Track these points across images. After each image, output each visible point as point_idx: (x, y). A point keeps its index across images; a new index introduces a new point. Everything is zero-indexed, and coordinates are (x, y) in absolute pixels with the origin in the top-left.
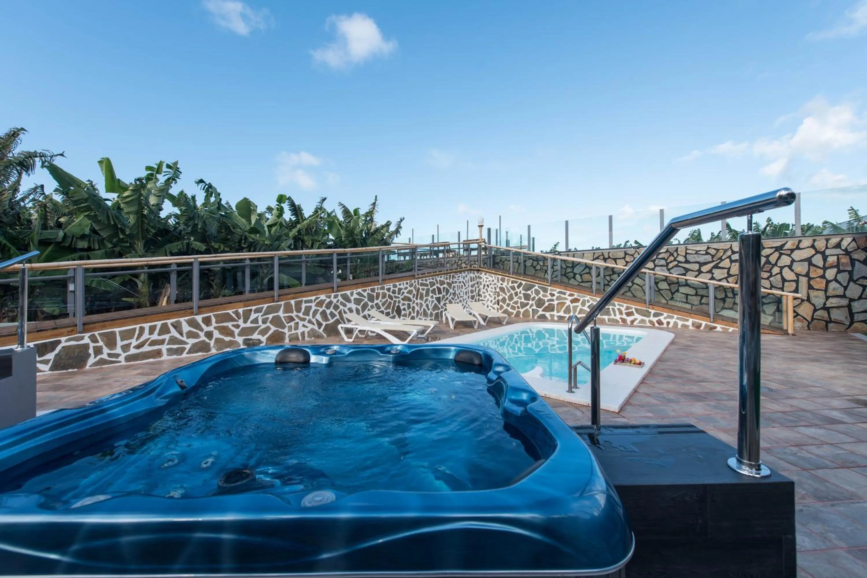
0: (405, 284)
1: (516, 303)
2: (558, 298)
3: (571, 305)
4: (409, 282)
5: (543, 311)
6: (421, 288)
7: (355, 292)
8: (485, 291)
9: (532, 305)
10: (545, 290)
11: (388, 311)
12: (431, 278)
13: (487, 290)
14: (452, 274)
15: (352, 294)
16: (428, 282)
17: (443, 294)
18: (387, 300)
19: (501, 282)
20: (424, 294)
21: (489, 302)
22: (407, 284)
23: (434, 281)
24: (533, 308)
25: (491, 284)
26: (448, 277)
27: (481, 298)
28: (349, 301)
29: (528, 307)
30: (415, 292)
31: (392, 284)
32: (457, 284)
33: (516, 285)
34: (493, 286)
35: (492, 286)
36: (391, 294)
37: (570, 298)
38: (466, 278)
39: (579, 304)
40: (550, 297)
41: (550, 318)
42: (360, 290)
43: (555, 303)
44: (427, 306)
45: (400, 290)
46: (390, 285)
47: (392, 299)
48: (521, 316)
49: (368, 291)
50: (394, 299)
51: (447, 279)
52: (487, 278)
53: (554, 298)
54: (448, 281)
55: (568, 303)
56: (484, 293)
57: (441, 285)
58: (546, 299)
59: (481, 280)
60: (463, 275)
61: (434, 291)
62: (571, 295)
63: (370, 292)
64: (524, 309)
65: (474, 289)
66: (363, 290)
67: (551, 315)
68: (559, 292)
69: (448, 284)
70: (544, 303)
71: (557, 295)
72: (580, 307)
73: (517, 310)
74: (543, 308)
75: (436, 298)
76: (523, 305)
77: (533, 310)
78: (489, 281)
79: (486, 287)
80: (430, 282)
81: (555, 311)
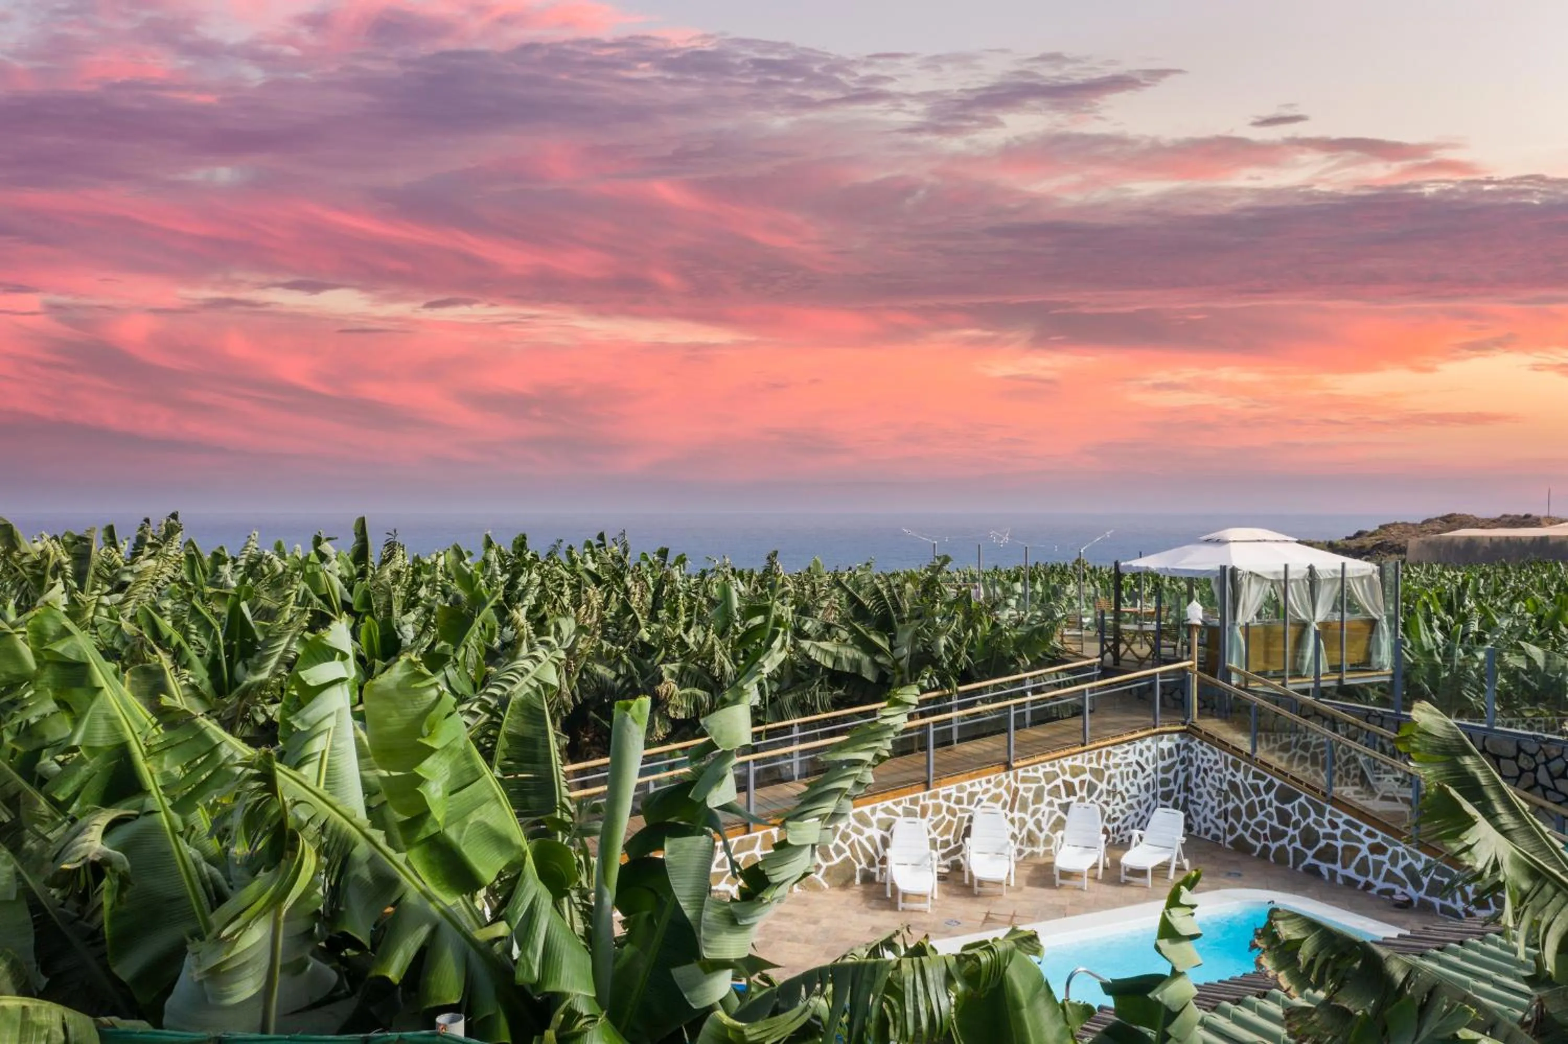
0: (984, 783)
1: (1262, 825)
2: (1346, 835)
3: (1370, 857)
4: (992, 777)
5: (1315, 856)
6: (1021, 786)
7: (879, 806)
8: (1199, 781)
9: (1293, 840)
10: (1320, 812)
11: (946, 837)
12: (1047, 764)
13: (1203, 779)
14: (1104, 750)
15: (873, 811)
16: (1040, 775)
17: (1079, 794)
18: (944, 818)
19: (1231, 769)
20: (1030, 800)
21: (1207, 810)
22: (989, 781)
23: (1057, 769)
24: (1294, 845)
25: (1211, 769)
26: (1094, 756)
27: (1190, 798)
28: (868, 824)
29: (1285, 841)
30: (1007, 797)
31: (954, 786)
32: (1122, 768)
33: (1262, 784)
34: (1217, 775)
35: (1213, 773)
36: (952, 805)
37: (1369, 841)
38: (1146, 754)
39: (1385, 858)
40: (1328, 830)
41: (1327, 877)
42: (889, 803)
43: (1340, 844)
44: (1038, 823)
45: (972, 795)
46: (952, 789)
47: (954, 815)
48: (1272, 859)
49: (904, 804)
50: (959, 815)
51: (1090, 760)
52: (1204, 753)
53: (1338, 832)
54: (1094, 765)
55: (1364, 851)
56: (1197, 786)
57: (1075, 775)
58: (1321, 831)
59: (1193, 755)
60: (1139, 745)
61: (1055, 791)
62: (1370, 834)
63: (908, 805)
64: (1277, 844)
65: (1171, 775)
66: (894, 803)
67: (1329, 870)
68: (1347, 822)
69: (1094, 772)
70: (1317, 841)
71: (1343, 827)
72: (1387, 866)
73: (1263, 842)
74: (1315, 849)
75: (1060, 806)
76: (1277, 835)
77: (1295, 849)
78: (1209, 761)
79: (1202, 774)
80: (1045, 774)
81: (1339, 864)
